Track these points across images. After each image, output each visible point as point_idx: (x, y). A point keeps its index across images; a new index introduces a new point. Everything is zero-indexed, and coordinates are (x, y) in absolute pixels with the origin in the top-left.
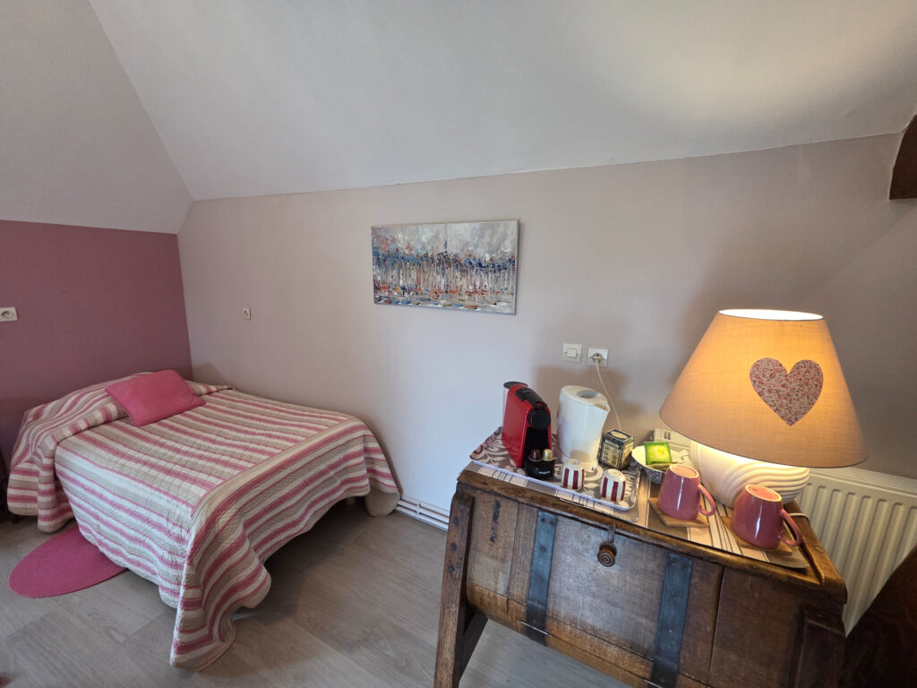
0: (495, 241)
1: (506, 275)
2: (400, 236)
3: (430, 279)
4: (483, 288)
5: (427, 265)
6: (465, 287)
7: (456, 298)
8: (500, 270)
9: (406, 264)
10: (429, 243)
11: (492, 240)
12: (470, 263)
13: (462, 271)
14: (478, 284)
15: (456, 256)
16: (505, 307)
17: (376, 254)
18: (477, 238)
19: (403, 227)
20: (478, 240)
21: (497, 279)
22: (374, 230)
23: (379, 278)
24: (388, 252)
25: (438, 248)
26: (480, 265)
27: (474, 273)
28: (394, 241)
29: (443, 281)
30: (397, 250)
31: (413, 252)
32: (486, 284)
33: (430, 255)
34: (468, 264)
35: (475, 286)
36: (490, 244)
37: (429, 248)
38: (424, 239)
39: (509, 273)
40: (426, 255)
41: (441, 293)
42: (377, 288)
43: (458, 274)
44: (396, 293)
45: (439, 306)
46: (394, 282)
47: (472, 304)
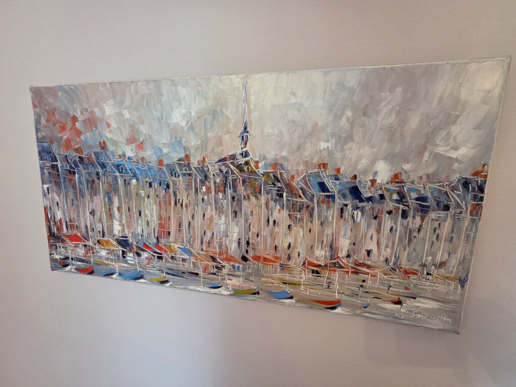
6: (301, 249)
7: (274, 277)
8: (424, 210)
9: (127, 183)
12: (323, 187)
13: (295, 208)
14: (344, 245)
15: (275, 165)
16: (431, 313)
21: (410, 236)
23: (59, 215)
24: (78, 150)
26: (355, 192)
27: (332, 213)
29: (235, 232)
30: (103, 146)
33: (194, 162)
34: (315, 191)
35: (333, 248)
40: (185, 162)
41: (229, 259)
42: (55, 238)
43: (281, 215)
44: (103, 253)
45: (222, 291)
46: (99, 227)
47: (325, 295)
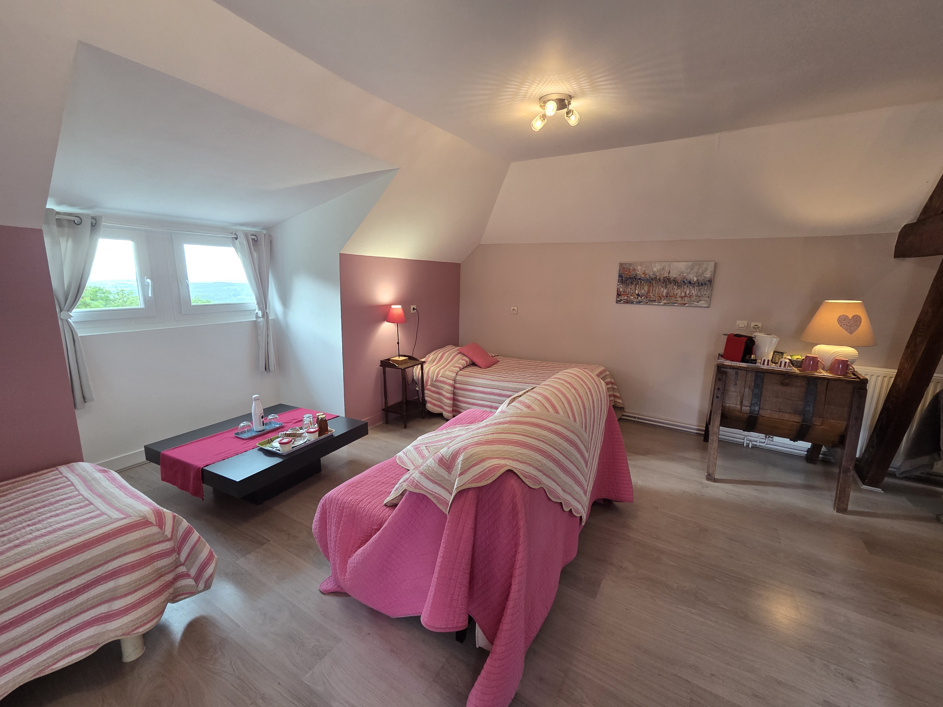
0: (700, 271)
1: (706, 288)
2: (639, 268)
3: (657, 290)
4: (691, 294)
5: (656, 283)
6: (679, 294)
7: (673, 300)
8: (702, 285)
9: (641, 282)
10: (658, 271)
11: (699, 271)
12: (684, 282)
13: (678, 286)
14: (688, 292)
15: (675, 278)
16: (703, 304)
17: (620, 276)
18: (689, 269)
19: (641, 264)
20: (690, 271)
21: (700, 290)
22: (621, 264)
23: (621, 290)
25: (664, 274)
26: (690, 283)
27: (686, 287)
28: (634, 270)
29: (665, 291)
31: (647, 276)
32: (693, 292)
33: (658, 278)
34: (682, 283)
35: (686, 293)
36: (697, 273)
37: (658, 274)
38: (655, 269)
39: (707, 286)
40: (656, 278)
41: (663, 297)
42: (619, 295)
43: (675, 287)
44: (632, 298)
45: (661, 304)
46: (632, 292)
47: (683, 302)
